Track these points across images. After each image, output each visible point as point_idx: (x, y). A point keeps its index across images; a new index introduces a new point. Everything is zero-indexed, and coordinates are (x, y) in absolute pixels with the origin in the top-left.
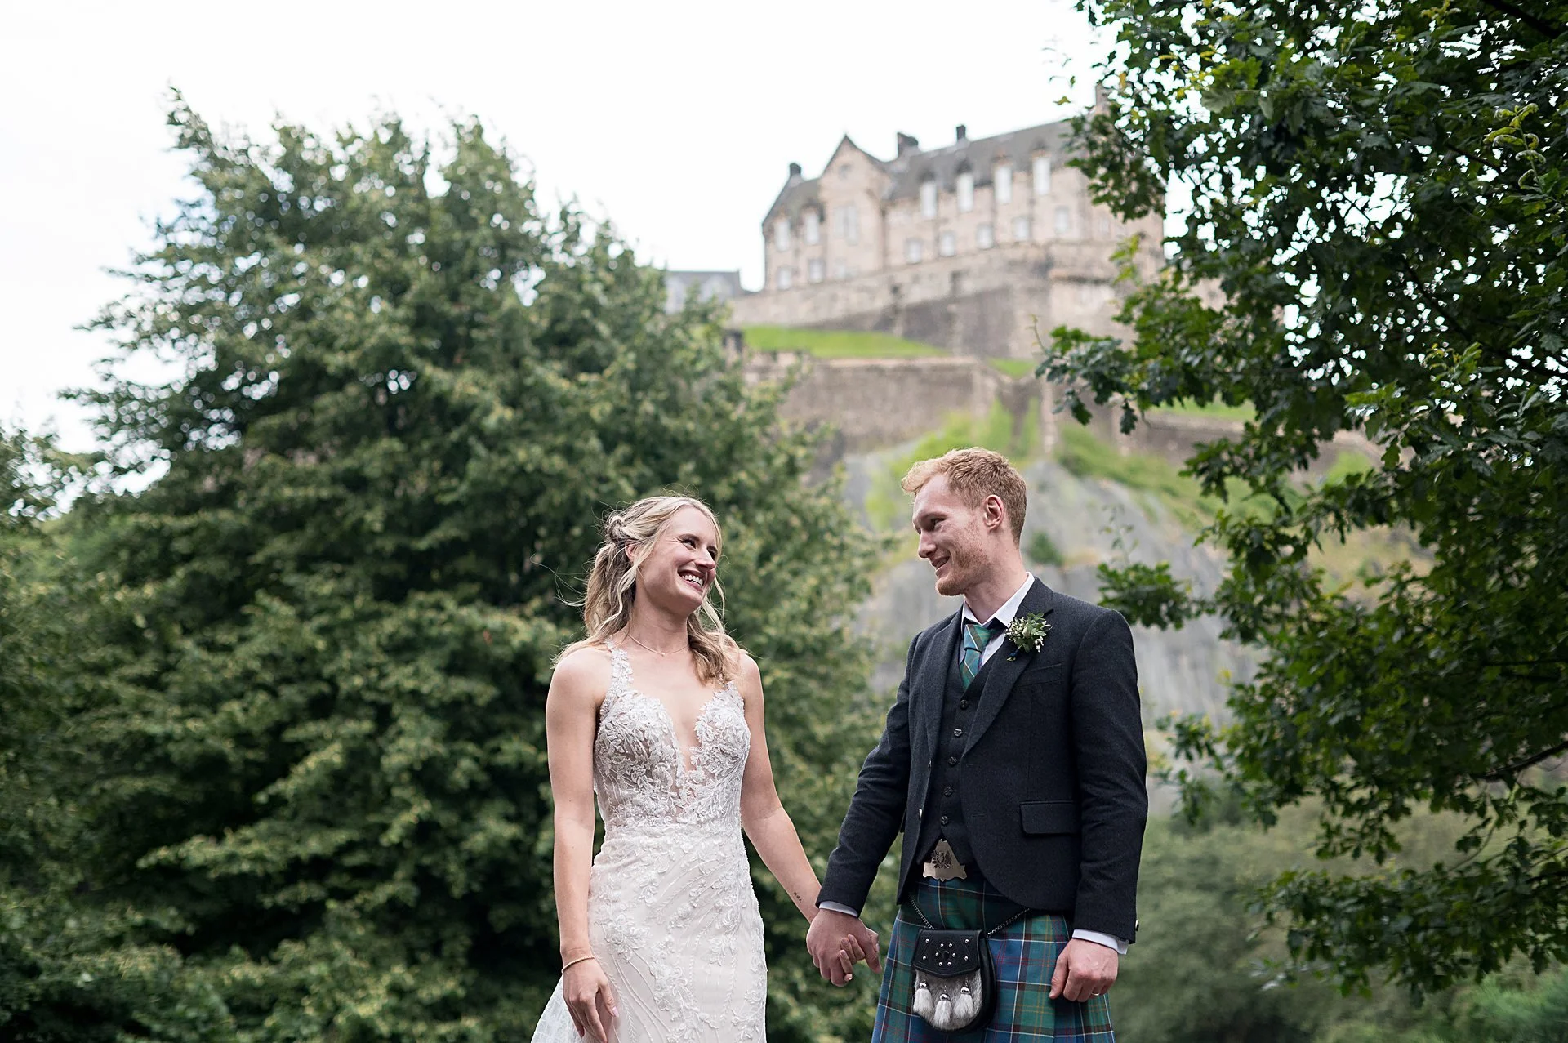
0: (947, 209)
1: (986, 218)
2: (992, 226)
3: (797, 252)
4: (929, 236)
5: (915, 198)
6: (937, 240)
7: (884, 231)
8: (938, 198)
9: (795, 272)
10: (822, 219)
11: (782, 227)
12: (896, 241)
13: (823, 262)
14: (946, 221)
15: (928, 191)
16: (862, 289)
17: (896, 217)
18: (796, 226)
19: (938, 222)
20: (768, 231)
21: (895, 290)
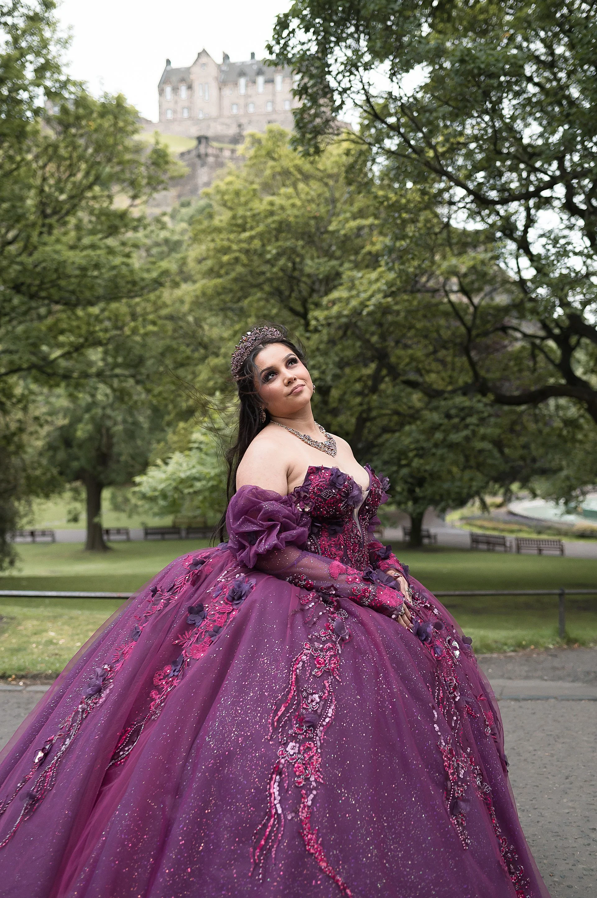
0: (250, 91)
1: (270, 98)
2: (273, 102)
3: (176, 102)
4: (242, 102)
5: (236, 84)
6: (246, 106)
7: (220, 97)
8: (247, 86)
9: (175, 112)
10: (190, 87)
11: (168, 90)
12: (226, 103)
13: (189, 109)
14: (250, 96)
15: (242, 81)
16: (223, 124)
17: (227, 92)
18: (175, 90)
19: (247, 96)
20: (161, 92)
21: (240, 126)
